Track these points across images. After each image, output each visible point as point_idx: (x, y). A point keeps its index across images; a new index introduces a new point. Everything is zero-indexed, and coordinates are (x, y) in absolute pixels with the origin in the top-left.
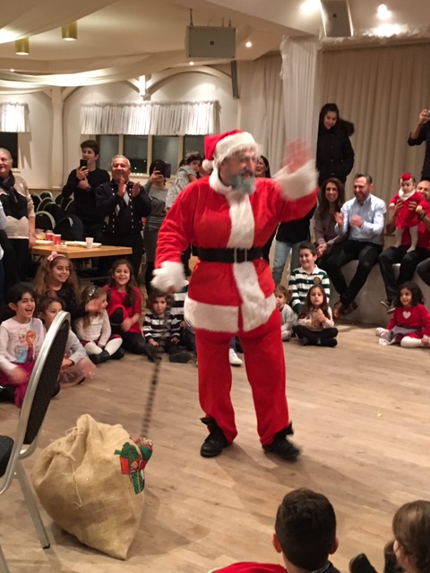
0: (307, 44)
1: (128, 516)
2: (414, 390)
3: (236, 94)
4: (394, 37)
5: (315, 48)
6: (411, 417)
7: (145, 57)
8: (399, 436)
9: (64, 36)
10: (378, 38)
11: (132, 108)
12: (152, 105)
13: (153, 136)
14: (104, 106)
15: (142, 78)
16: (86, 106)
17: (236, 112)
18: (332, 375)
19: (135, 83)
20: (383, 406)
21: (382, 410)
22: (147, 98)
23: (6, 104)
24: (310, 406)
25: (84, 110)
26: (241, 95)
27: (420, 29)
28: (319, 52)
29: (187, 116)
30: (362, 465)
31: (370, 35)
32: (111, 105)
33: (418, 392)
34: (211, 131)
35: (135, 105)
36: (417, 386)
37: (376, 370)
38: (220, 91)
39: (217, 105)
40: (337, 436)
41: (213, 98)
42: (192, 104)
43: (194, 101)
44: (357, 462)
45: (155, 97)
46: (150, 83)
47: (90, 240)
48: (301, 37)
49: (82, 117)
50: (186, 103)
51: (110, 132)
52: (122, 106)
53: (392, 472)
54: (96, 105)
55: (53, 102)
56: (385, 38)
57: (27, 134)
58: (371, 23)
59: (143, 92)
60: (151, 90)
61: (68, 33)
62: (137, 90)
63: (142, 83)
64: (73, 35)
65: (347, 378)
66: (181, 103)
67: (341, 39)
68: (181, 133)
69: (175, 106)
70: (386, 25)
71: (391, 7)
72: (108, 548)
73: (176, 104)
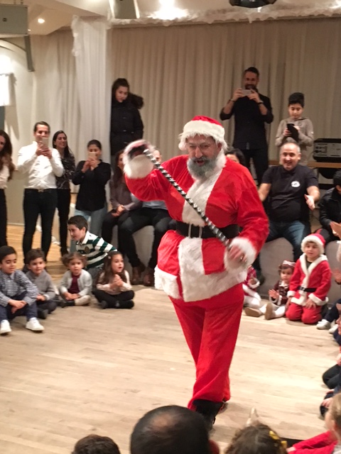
0: (96, 23)
3: (31, 67)
4: (176, 21)
5: (105, 28)
10: (161, 21)
17: (31, 84)
21: (175, 364)
27: (199, 14)
28: (108, 31)
31: (154, 18)
34: (7, 103)
38: (15, 64)
39: (12, 78)
40: (135, 391)
41: (8, 71)
65: (144, 337)
67: (128, 21)
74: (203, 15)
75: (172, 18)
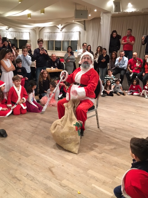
0: (108, 14)
1: (77, 142)
2: (140, 107)
3: (85, 29)
4: (132, 12)
5: (110, 15)
6: (141, 114)
7: (61, 19)
8: (140, 119)
9: (41, 13)
10: (128, 12)
11: (57, 33)
12: (63, 32)
13: (63, 41)
14: (50, 33)
15: (60, 25)
16: (45, 33)
17: (85, 34)
18: (118, 103)
19: (58, 26)
20: (133, 111)
21: (134, 112)
22: (61, 31)
23: (24, 32)
24: (114, 111)
25: (45, 34)
26: (87, 30)
27: (140, 10)
28: (111, 16)
29: (72, 36)
30: (133, 127)
31: (126, 12)
32: (52, 32)
33: (141, 108)
34: (78, 39)
35: (58, 33)
36: (141, 106)
37: (128, 101)
38: (81, 29)
39: (80, 32)
40: (124, 119)
41: (79, 31)
42: (73, 32)
43: (74, 31)
44: (131, 127)
45: (63, 30)
46: (62, 26)
47: (52, 67)
48: (107, 12)
49: (44, 36)
50: (71, 32)
51: (52, 40)
52: (55, 33)
53: (141, 129)
54: (48, 33)
55: (37, 32)
56: (130, 12)
57: (30, 40)
58: (126, 8)
59: (60, 29)
60: (62, 28)
61: (42, 12)
62: (59, 28)
63: (60, 27)
64: (44, 12)
65: (122, 104)
66: (70, 32)
67: (117, 13)
68: (70, 40)
69: (68, 32)
70: (130, 8)
71: (132, 4)
72: (72, 151)
73: (69, 32)
74: (141, 10)
75: (131, 11)
